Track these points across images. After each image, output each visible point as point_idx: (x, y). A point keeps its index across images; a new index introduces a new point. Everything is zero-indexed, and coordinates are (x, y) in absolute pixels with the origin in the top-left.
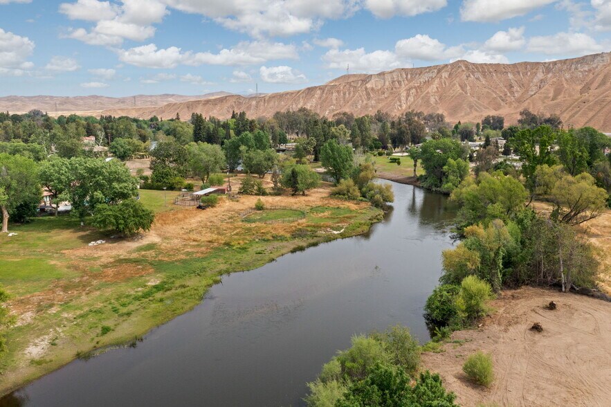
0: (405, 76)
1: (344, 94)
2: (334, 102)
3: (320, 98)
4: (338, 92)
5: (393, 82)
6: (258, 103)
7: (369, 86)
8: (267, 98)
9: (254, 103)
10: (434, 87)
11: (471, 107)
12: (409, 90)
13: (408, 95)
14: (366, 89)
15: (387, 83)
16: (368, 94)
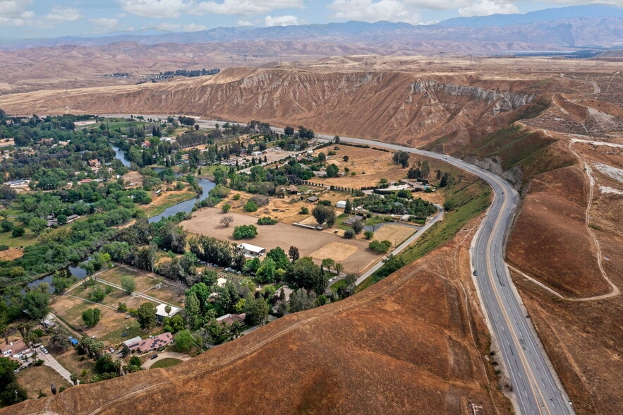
0: (267, 76)
1: (226, 92)
2: (219, 99)
3: (210, 94)
4: (222, 90)
5: (259, 82)
6: (167, 96)
7: (242, 86)
8: (173, 92)
9: (164, 97)
10: (278, 94)
11: (294, 111)
12: (264, 94)
13: (263, 98)
14: (240, 88)
15: (255, 83)
16: (241, 93)
